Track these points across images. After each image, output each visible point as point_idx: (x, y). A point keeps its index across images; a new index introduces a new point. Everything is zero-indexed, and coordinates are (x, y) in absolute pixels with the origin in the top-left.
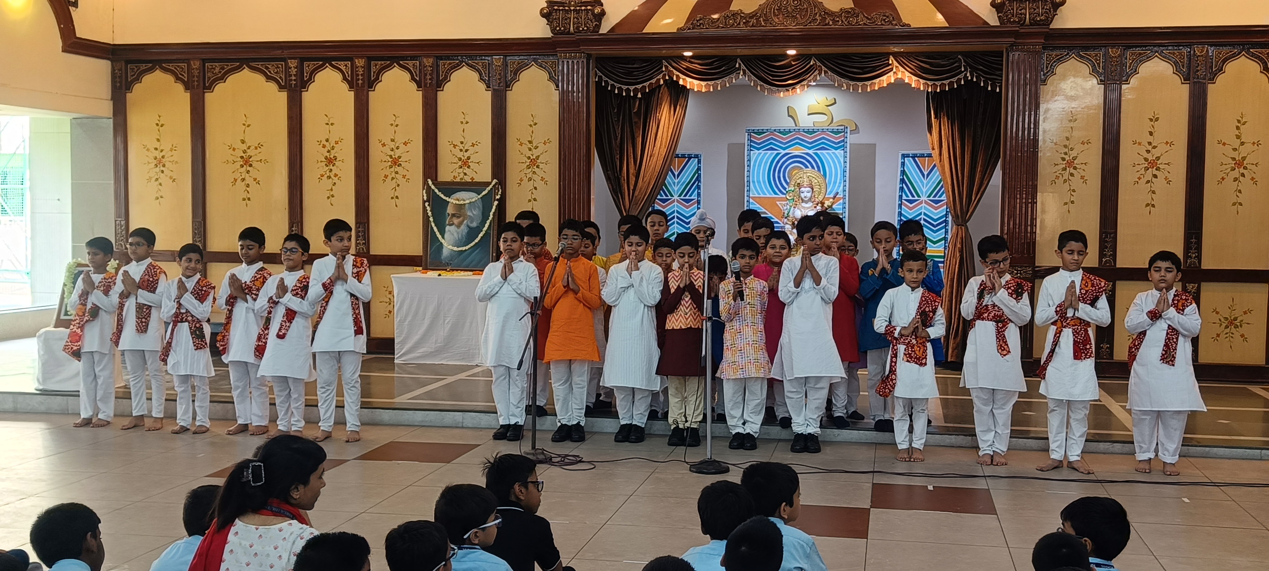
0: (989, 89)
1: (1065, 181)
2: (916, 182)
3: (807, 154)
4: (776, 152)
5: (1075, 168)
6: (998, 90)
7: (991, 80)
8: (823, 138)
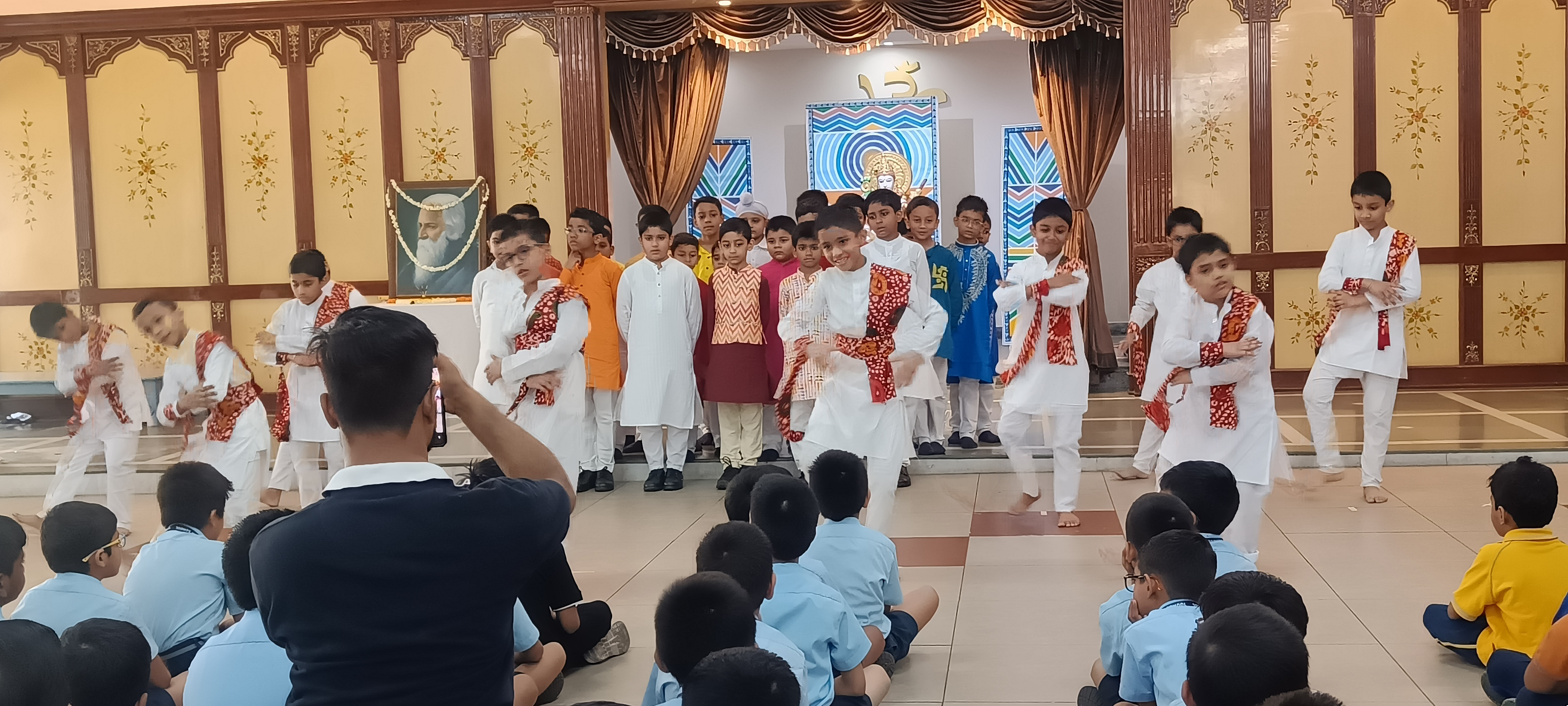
0: (1107, 35)
1: (1206, 147)
2: (1025, 164)
3: (886, 134)
4: (846, 133)
5: (1217, 130)
6: (1118, 37)
7: (1108, 23)
8: (905, 112)
